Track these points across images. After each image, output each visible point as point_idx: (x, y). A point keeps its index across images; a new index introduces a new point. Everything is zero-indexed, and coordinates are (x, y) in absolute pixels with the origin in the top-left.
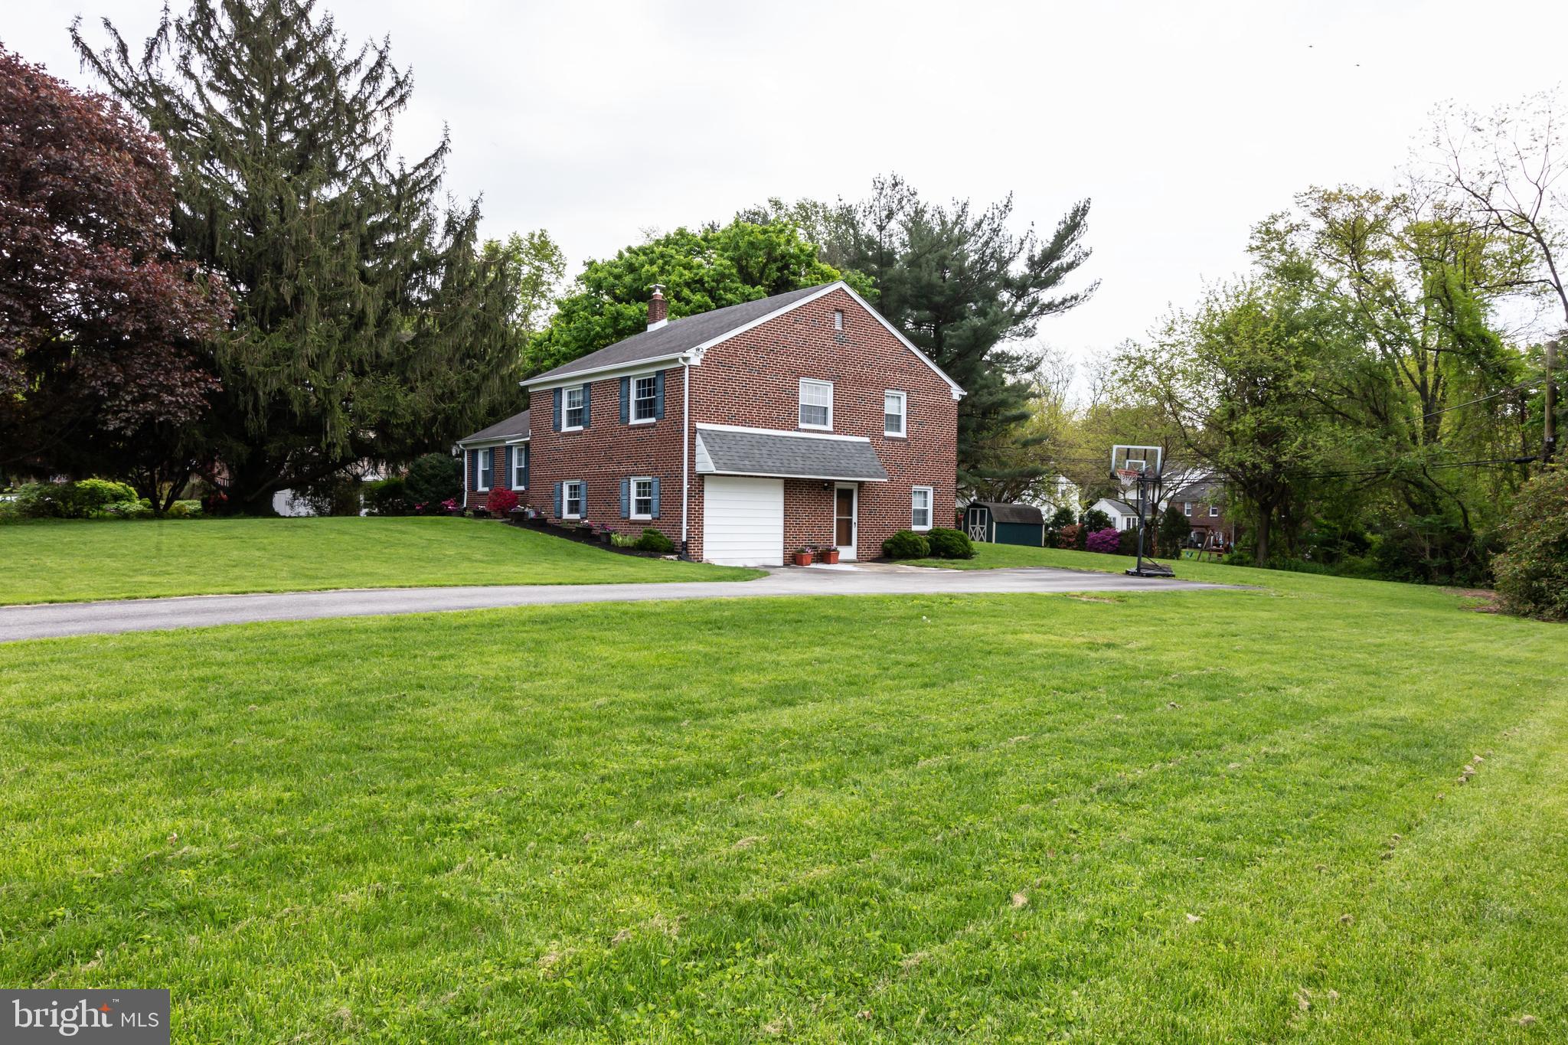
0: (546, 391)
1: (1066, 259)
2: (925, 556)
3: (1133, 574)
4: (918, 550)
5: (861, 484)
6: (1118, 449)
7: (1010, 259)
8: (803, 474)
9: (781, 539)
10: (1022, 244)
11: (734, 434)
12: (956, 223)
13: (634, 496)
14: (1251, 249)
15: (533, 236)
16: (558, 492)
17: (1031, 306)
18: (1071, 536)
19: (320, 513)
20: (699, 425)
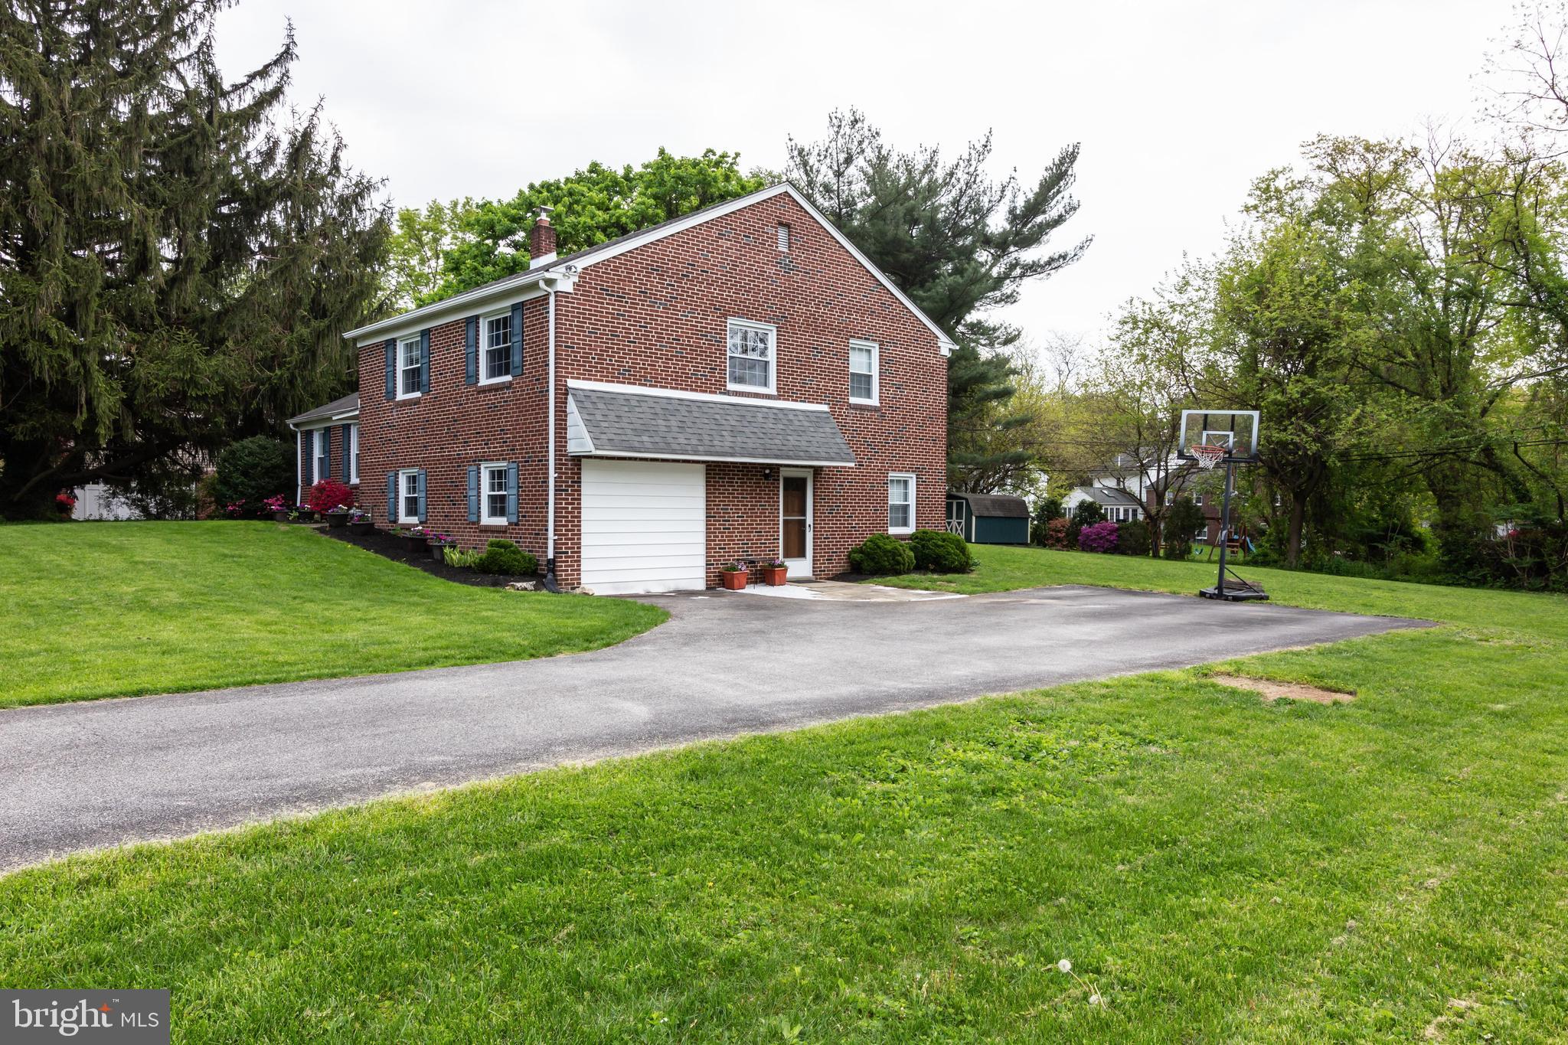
0: (377, 345)
1: (1053, 212)
2: (908, 572)
3: (1212, 597)
4: (898, 563)
5: (817, 471)
6: (1189, 416)
7: (989, 210)
8: (732, 455)
9: (702, 550)
10: (1003, 191)
11: (628, 398)
12: (923, 173)
13: (486, 491)
14: (1247, 209)
15: (456, 204)
16: (392, 486)
17: (1013, 267)
18: (1059, 531)
19: (148, 515)
20: (572, 383)
